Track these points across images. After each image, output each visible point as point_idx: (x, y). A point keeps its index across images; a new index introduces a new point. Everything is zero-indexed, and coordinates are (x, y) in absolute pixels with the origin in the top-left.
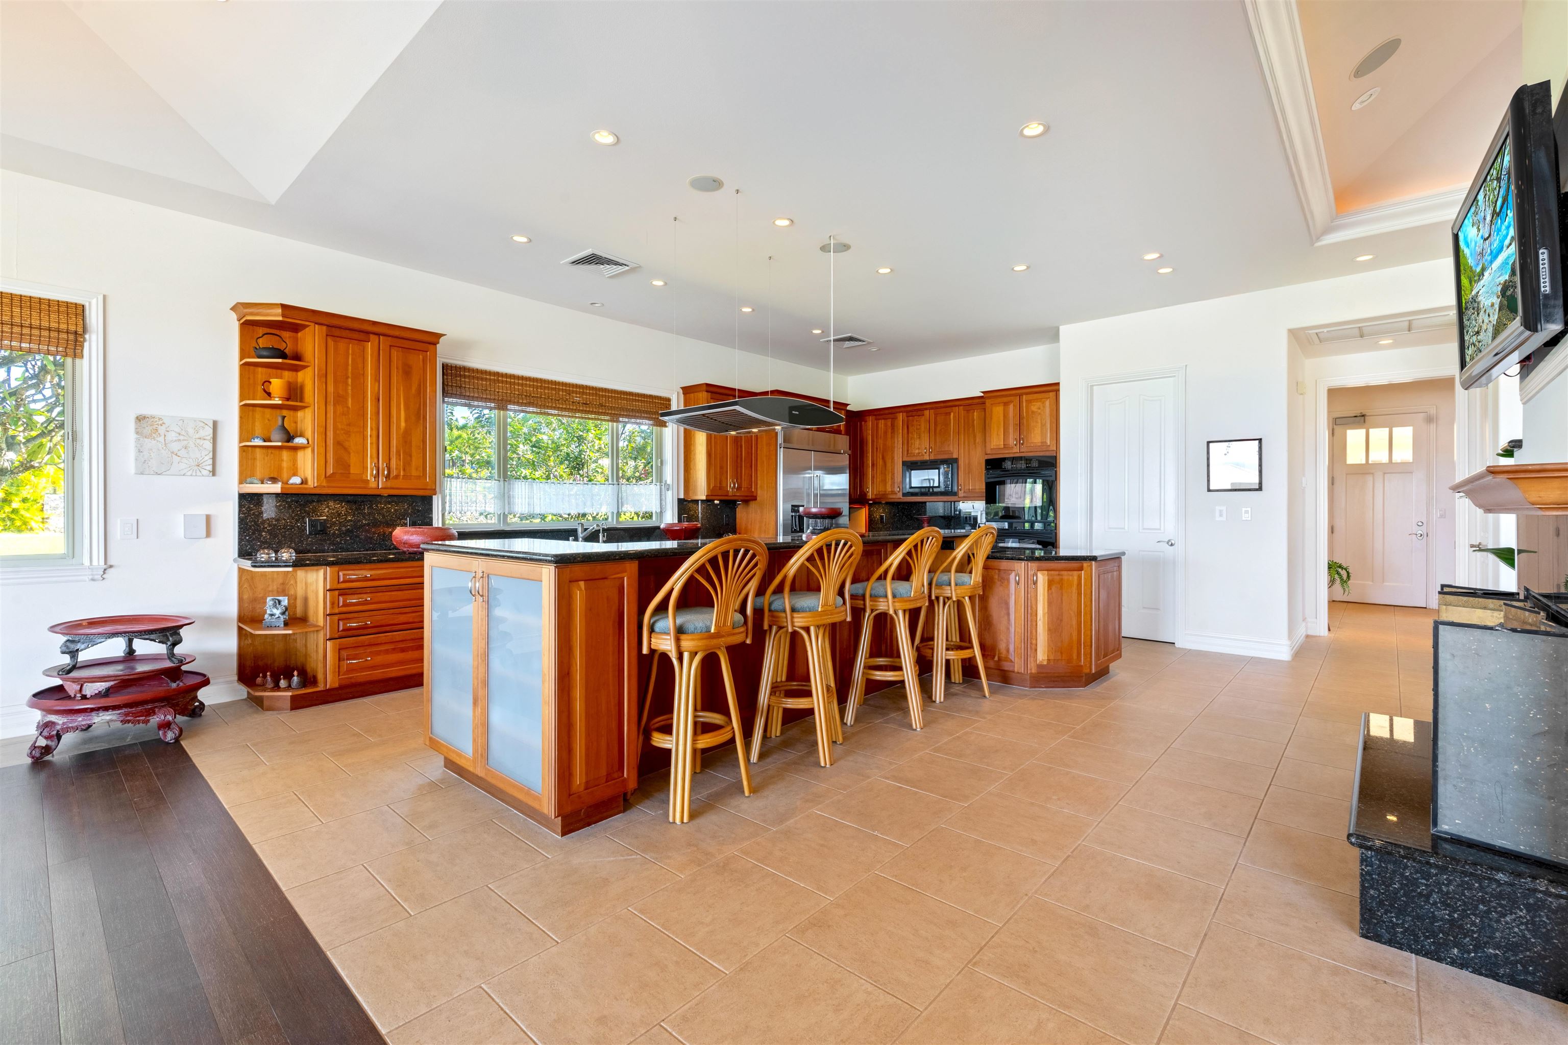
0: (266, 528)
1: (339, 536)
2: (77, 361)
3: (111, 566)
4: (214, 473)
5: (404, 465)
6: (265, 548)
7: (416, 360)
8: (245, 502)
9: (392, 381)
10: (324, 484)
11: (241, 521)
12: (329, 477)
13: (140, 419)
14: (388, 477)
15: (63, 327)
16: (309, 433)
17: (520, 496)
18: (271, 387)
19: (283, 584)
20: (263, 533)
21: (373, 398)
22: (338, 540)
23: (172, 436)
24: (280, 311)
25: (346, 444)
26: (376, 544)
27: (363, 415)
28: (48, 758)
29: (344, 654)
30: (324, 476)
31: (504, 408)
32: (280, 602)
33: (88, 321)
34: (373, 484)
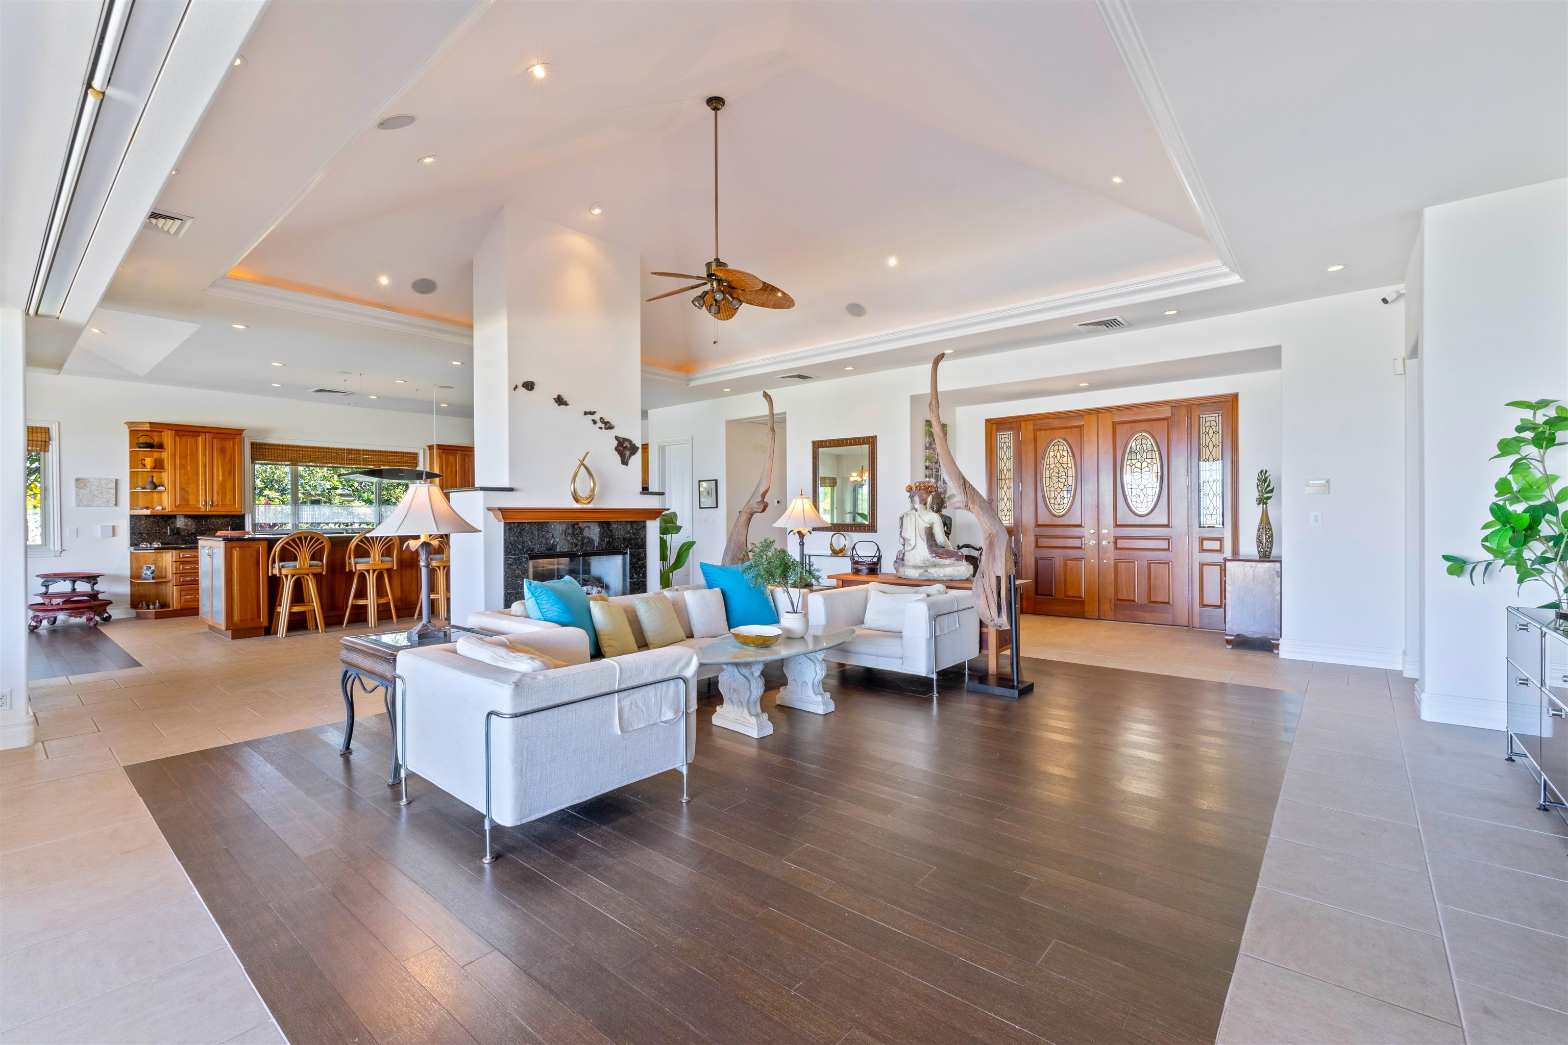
0: (145, 532)
1: (188, 536)
2: (46, 453)
3: (64, 550)
4: (116, 505)
5: (222, 500)
6: (144, 542)
7: (228, 445)
8: (133, 519)
9: (214, 456)
10: (175, 510)
11: (132, 529)
12: (178, 506)
13: (77, 480)
14: (212, 505)
15: (39, 439)
16: (166, 485)
18: (146, 462)
19: (155, 560)
20: (144, 535)
21: (203, 465)
22: (187, 538)
23: (94, 487)
24: (148, 425)
25: (187, 489)
27: (197, 475)
28: (36, 630)
29: (183, 593)
30: (174, 506)
31: (296, 465)
32: (150, 568)
33: (51, 435)
34: (203, 509)
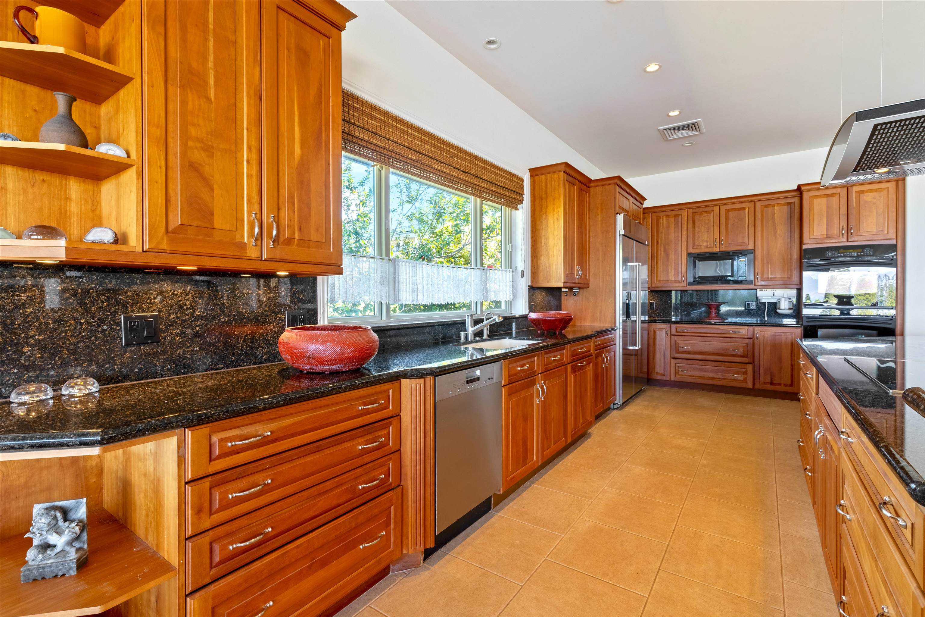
0: (33, 337)
1: (181, 345)
5: (300, 223)
6: (28, 381)
9: (281, 70)
10: (165, 246)
12: (174, 232)
16: (130, 138)
17: (405, 280)
18: (38, 23)
20: (26, 349)
21: (252, 92)
25: (205, 171)
26: (241, 355)
27: (235, 121)
30: (163, 230)
32: (65, 512)
34: (252, 252)
